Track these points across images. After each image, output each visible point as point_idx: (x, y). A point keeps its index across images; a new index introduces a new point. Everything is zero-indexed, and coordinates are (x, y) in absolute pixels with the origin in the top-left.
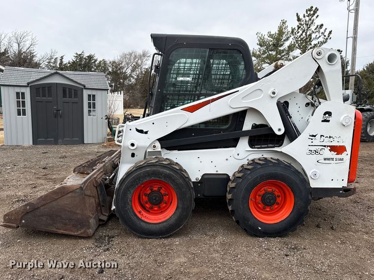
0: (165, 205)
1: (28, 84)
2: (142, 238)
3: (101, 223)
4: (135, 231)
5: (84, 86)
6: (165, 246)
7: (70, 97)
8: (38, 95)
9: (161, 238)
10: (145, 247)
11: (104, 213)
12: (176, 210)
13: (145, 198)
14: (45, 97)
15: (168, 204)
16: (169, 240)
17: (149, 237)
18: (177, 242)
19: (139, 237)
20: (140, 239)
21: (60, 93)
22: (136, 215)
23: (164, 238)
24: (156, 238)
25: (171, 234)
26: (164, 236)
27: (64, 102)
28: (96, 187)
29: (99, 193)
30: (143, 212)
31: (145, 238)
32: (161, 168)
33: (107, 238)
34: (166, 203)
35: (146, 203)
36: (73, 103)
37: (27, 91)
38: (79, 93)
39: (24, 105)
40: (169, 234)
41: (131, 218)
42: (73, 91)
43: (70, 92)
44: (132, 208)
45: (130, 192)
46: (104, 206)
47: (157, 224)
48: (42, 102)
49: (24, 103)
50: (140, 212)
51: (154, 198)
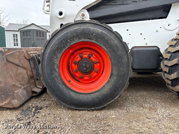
0: (96, 74)
1: (19, 30)
2: (72, 109)
3: (34, 95)
4: (64, 101)
5: (47, 31)
6: (99, 120)
7: (40, 36)
8: (24, 35)
9: (93, 110)
10: (75, 121)
11: (38, 86)
12: (110, 78)
13: (75, 67)
14: (28, 36)
15: (100, 73)
16: (103, 112)
17: (80, 109)
18: (113, 115)
19: (69, 109)
20: (70, 111)
21: (35, 34)
22: (64, 84)
23: (96, 110)
24: (88, 110)
25: (105, 105)
26: (97, 108)
27: (37, 39)
28: (29, 60)
29: (33, 66)
30: (73, 82)
31: (76, 110)
32: (92, 26)
33: (34, 109)
34: (97, 72)
35: (77, 72)
36: (42, 39)
37: (18, 34)
38: (45, 34)
39: (17, 41)
40: (103, 106)
41: (59, 87)
42: (41, 33)
43: (40, 34)
44: (60, 75)
45: (57, 57)
46: (38, 80)
47: (89, 94)
48: (26, 39)
49: (17, 39)
50: (69, 82)
51: (84, 65)
